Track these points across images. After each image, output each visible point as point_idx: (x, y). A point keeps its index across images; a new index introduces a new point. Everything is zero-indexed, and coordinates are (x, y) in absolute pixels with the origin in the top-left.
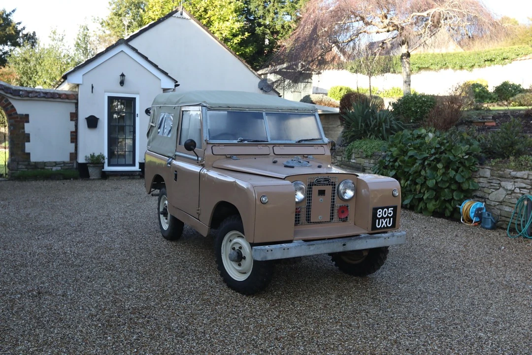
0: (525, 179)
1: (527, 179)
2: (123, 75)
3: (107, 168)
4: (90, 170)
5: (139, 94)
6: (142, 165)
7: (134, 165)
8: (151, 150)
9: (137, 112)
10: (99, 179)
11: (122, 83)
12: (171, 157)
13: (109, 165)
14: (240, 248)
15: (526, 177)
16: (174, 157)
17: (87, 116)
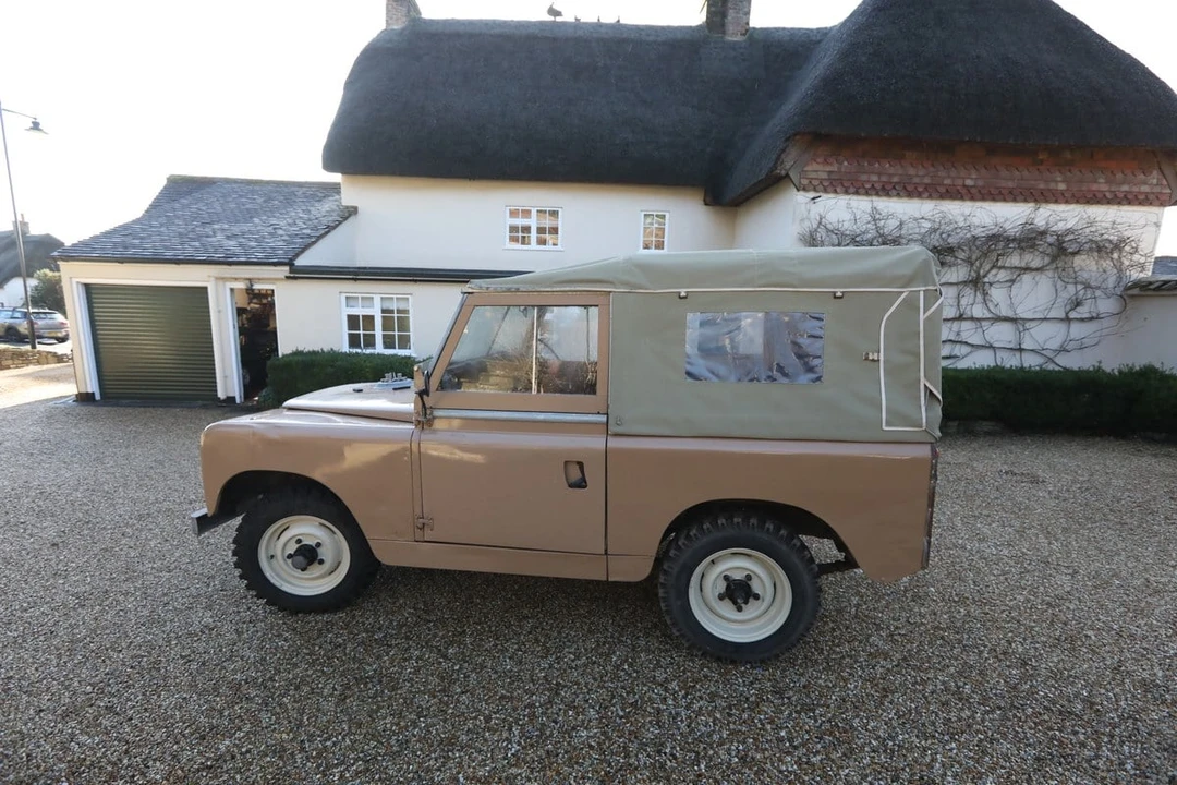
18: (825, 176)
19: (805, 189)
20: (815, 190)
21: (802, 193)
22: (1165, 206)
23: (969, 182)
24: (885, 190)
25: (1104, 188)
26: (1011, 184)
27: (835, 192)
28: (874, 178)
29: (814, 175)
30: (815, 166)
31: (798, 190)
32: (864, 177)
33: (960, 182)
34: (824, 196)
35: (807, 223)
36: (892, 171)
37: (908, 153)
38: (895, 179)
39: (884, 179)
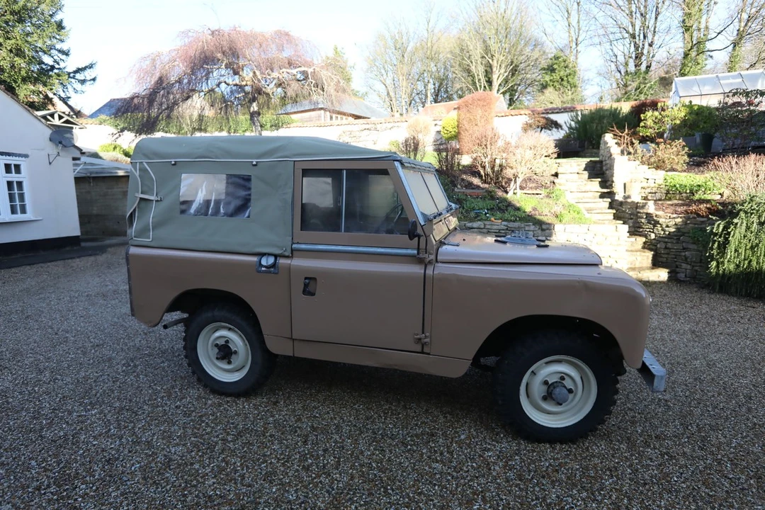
0: (482, 229)
1: (484, 228)
8: (152, 244)
12: (269, 254)
14: (562, 378)
15: (483, 227)
16: (287, 254)
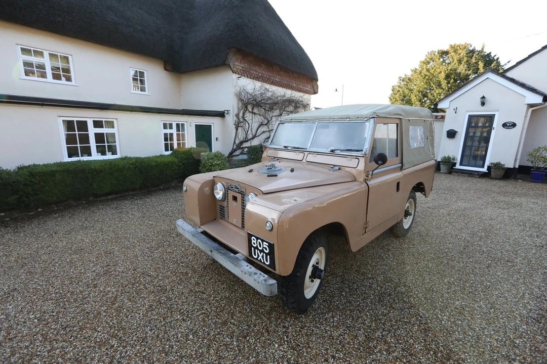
2: (483, 97)
3: (458, 167)
4: (441, 166)
5: (498, 111)
6: (489, 168)
7: (483, 167)
9: (495, 125)
10: (445, 173)
11: (483, 104)
13: (461, 164)
17: (448, 130)
18: (241, 68)
19: (236, 73)
20: (239, 74)
21: (234, 74)
22: (311, 94)
23: (277, 80)
24: (257, 78)
25: (302, 87)
26: (285, 82)
27: (244, 76)
28: (255, 73)
29: (238, 67)
30: (237, 63)
31: (233, 73)
32: (252, 72)
33: (275, 79)
34: (243, 77)
35: (238, 89)
36: (259, 71)
37: (262, 65)
38: (260, 75)
39: (257, 73)
